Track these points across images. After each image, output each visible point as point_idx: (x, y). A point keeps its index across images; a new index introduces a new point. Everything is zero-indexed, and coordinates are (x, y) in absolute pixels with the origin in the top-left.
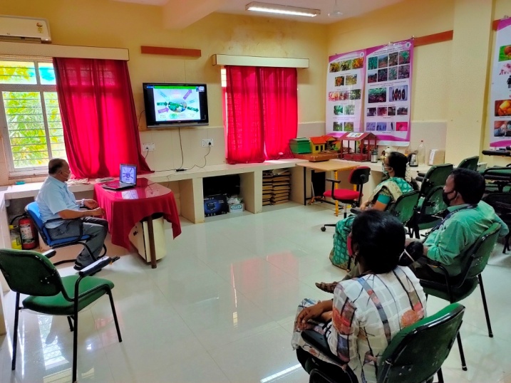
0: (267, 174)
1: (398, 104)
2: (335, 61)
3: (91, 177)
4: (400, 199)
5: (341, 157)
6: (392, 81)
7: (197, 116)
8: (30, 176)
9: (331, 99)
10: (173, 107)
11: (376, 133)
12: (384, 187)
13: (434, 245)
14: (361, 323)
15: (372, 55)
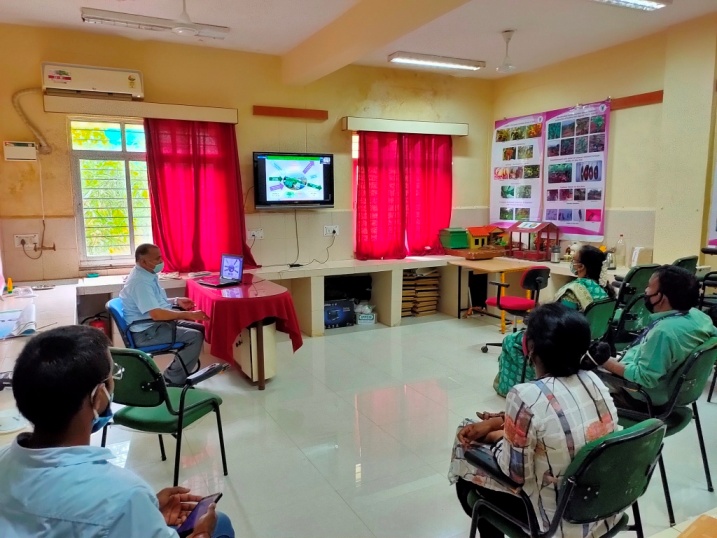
0: (409, 274)
1: (589, 186)
2: (503, 128)
3: (183, 270)
4: (590, 307)
5: (510, 254)
6: (579, 155)
7: (319, 196)
8: (106, 268)
9: (498, 177)
10: (290, 183)
11: (557, 223)
12: (569, 291)
13: (632, 363)
14: (539, 433)
15: (553, 121)
